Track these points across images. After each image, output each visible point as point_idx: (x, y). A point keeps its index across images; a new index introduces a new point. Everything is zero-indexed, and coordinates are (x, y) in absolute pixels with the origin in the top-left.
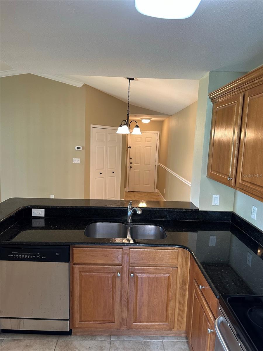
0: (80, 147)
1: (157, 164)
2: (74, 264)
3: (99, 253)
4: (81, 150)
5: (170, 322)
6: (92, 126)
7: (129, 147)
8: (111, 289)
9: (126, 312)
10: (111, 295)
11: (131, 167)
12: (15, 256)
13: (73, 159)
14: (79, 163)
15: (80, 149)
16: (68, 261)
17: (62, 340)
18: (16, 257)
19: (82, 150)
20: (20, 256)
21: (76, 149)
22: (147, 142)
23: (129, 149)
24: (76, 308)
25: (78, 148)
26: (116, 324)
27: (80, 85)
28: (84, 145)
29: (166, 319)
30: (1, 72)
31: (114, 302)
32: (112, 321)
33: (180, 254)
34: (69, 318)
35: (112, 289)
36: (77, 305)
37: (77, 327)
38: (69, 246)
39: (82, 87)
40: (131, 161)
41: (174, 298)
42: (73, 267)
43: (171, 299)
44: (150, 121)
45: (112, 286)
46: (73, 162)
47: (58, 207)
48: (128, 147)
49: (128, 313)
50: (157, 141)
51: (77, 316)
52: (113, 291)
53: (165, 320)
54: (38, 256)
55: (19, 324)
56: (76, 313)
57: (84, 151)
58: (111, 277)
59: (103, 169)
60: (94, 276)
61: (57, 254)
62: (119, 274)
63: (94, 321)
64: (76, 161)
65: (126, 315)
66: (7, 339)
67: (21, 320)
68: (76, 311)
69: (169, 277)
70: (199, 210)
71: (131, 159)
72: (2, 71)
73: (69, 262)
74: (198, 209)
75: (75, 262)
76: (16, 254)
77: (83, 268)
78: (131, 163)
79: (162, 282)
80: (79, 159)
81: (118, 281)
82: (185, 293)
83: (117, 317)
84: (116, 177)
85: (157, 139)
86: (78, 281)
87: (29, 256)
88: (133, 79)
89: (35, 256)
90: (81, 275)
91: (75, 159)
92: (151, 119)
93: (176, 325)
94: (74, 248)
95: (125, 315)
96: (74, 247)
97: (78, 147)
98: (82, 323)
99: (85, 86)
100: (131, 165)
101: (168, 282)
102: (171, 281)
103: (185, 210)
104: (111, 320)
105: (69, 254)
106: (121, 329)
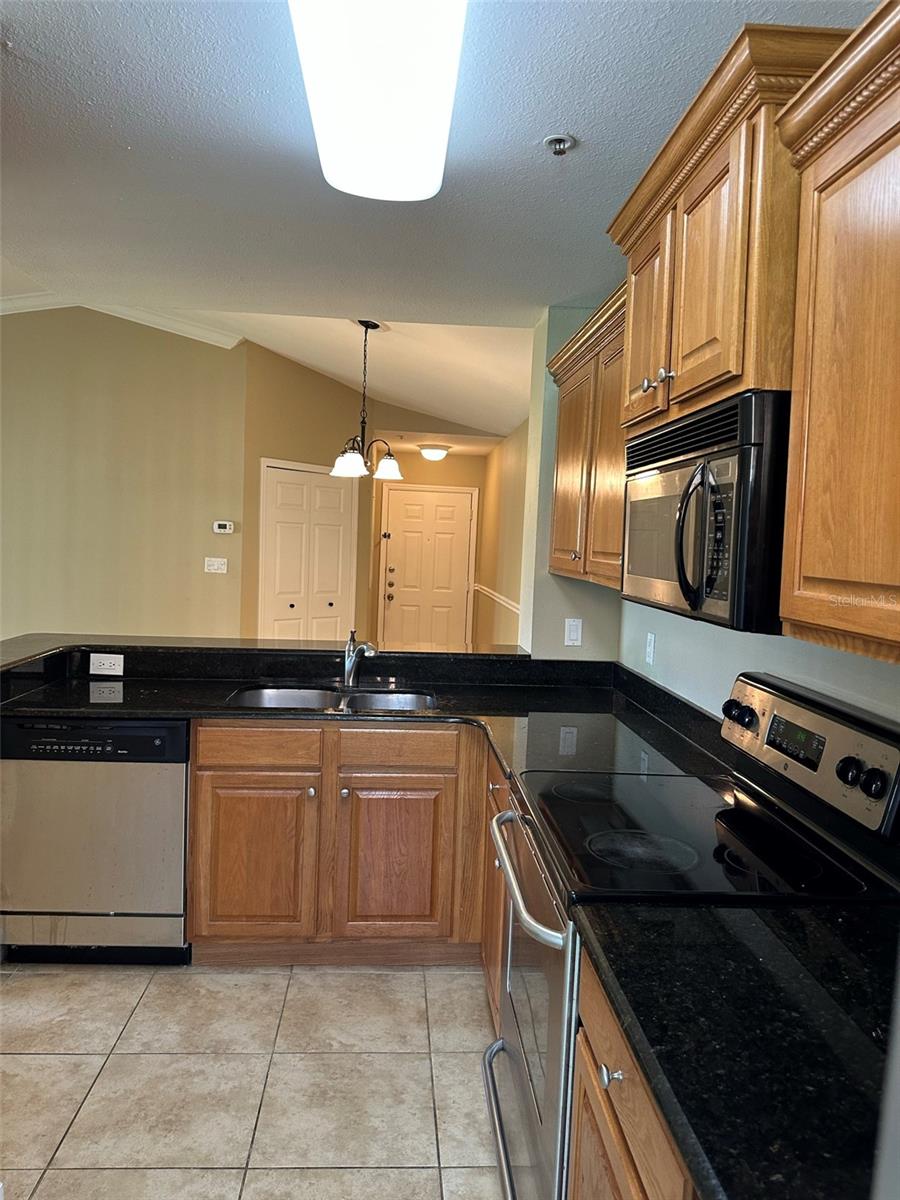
0: (228, 524)
1: (473, 586)
2: (200, 768)
3: (265, 738)
4: (231, 531)
5: (442, 918)
6: (265, 462)
7: (385, 536)
8: (291, 831)
9: (331, 893)
10: (293, 847)
11: (390, 597)
12: (48, 747)
13: (207, 559)
14: (225, 572)
15: (227, 531)
16: (184, 757)
17: (164, 975)
18: (52, 750)
19: (234, 531)
20: (63, 747)
21: (217, 530)
22: (441, 518)
23: (384, 540)
24: (203, 883)
25: (221, 526)
26: (305, 926)
27: (229, 342)
28: (240, 518)
29: (431, 910)
30: (3, 300)
31: (300, 867)
32: (295, 918)
33: (463, 739)
34: (185, 909)
35: (294, 832)
36: (205, 877)
37: (204, 934)
38: (188, 720)
39: (236, 347)
40: (391, 577)
41: (451, 852)
42: (196, 776)
43: (443, 857)
44: (447, 455)
45: (294, 824)
46: (206, 570)
47: (160, 650)
48: (383, 533)
49: (334, 897)
50: (471, 516)
51: (204, 904)
52: (297, 835)
53: (428, 913)
54: (109, 749)
55: (53, 931)
56: (202, 900)
57: (239, 536)
58: (292, 801)
59: (299, 592)
60: (250, 798)
61: (157, 742)
62: (312, 790)
63: (249, 918)
64: (216, 565)
65: (331, 902)
66: (19, 974)
67: (60, 917)
68: (203, 891)
69: (436, 800)
70: (533, 658)
71: (392, 571)
72: (5, 298)
73: (186, 761)
74: (530, 656)
75: (201, 761)
76: (52, 744)
77: (220, 777)
78: (391, 585)
79: (419, 812)
80: (225, 560)
81: (310, 814)
82: (478, 841)
83: (305, 906)
84: (339, 619)
85: (472, 512)
86: (210, 811)
87: (84, 748)
88: (375, 326)
89: (100, 749)
90: (216, 796)
91: (213, 559)
92: (450, 450)
93: (456, 928)
94: (200, 728)
95: (328, 901)
96: (201, 726)
97: (221, 523)
98: (217, 923)
99: (246, 344)
100: (390, 590)
101: (436, 812)
102: (442, 809)
103: (495, 658)
104: (291, 914)
105: (188, 742)
106: (317, 940)
